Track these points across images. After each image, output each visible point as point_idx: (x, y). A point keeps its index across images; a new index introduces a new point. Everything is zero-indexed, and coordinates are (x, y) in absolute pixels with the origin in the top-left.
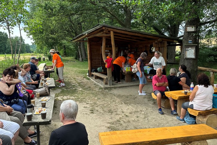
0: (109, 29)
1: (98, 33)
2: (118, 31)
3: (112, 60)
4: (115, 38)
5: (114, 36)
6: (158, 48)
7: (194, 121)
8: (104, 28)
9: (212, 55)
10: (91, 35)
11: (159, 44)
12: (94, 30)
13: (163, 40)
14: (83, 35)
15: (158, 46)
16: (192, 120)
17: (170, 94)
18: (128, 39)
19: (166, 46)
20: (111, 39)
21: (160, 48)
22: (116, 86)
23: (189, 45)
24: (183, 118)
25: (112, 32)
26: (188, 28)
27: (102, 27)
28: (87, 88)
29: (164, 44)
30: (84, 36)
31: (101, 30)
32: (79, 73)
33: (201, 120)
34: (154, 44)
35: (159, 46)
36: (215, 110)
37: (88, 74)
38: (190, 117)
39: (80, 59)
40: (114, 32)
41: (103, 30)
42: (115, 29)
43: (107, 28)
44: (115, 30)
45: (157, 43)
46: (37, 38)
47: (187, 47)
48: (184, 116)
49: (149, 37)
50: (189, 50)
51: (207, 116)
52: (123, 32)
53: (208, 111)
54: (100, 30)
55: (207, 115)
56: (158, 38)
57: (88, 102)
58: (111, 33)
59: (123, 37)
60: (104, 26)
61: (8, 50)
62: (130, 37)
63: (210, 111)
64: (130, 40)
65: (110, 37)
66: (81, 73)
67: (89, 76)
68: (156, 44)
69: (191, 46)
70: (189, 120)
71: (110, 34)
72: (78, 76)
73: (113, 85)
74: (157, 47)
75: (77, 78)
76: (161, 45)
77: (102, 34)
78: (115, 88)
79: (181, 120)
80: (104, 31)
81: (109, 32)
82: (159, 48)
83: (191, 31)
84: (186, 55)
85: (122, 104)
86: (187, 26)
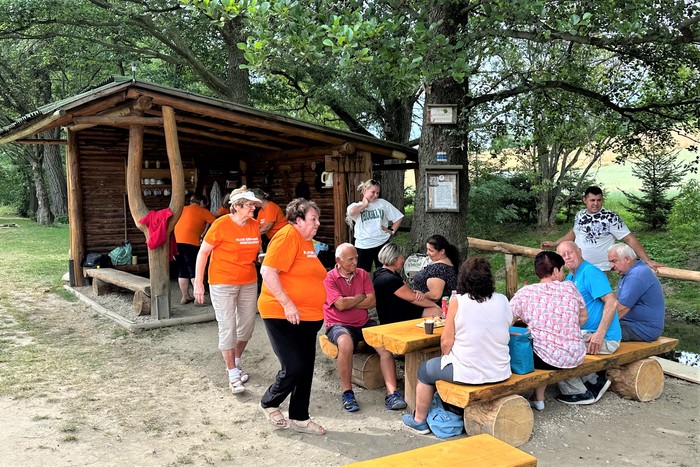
0: (157, 99)
1: (110, 110)
2: (193, 108)
3: (171, 217)
4: (180, 134)
5: (179, 124)
6: (342, 175)
7: (459, 424)
8: (133, 94)
9: (510, 202)
10: (80, 116)
11: (347, 162)
12: (91, 98)
13: (357, 150)
14: (41, 117)
15: (341, 169)
16: (452, 420)
17: (379, 337)
18: (236, 140)
19: (367, 170)
20: (163, 138)
21: (351, 176)
22: (185, 319)
23: (438, 167)
24: (423, 417)
25: (167, 112)
26: (433, 111)
27: (126, 90)
28: (58, 336)
29: (360, 162)
30: (46, 122)
31: (122, 100)
32: (29, 272)
33: (479, 421)
34: (327, 159)
35: (347, 170)
36: (520, 382)
37: (67, 276)
38: (443, 413)
39: (42, 213)
40: (178, 112)
41: (129, 102)
42: (182, 98)
43: (146, 94)
44: (182, 105)
45: (337, 158)
47: (434, 175)
48: (428, 412)
49: (312, 136)
50: (440, 184)
51: (497, 404)
52: (212, 113)
53: (498, 385)
54: (116, 100)
55: (497, 399)
56: (341, 140)
57: (54, 396)
58: (164, 114)
59: (217, 132)
60: (134, 86)
62: (243, 132)
63: (505, 384)
64: (244, 142)
65: (161, 129)
66: (40, 272)
67: (73, 285)
68: (336, 162)
69: (446, 172)
70: (443, 421)
71: (161, 117)
72: (23, 287)
73: (172, 315)
74: (339, 172)
75: (17, 294)
76: (352, 164)
77: (129, 115)
78: (182, 327)
79: (417, 427)
80: (137, 107)
81: (158, 108)
82: (346, 174)
83: (443, 121)
84: (429, 201)
85: (206, 389)
86: (430, 107)
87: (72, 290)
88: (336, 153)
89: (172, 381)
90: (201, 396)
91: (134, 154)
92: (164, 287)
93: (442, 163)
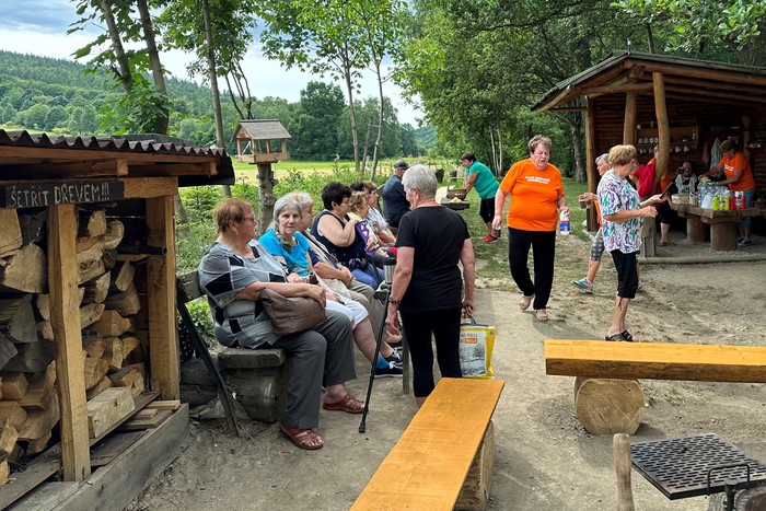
0: (648, 66)
1: (614, 79)
2: (680, 71)
8: (629, 65)
10: (587, 88)
12: (594, 73)
14: (558, 92)
22: (668, 259)
25: (657, 77)
31: (619, 71)
40: (665, 75)
41: (625, 72)
42: (670, 63)
43: (639, 64)
44: (670, 69)
52: (697, 73)
54: (614, 71)
58: (654, 79)
60: (629, 58)
61: (344, 145)
65: (652, 90)
71: (652, 82)
73: (656, 255)
77: (626, 83)
78: (664, 265)
80: (632, 75)
91: (629, 117)
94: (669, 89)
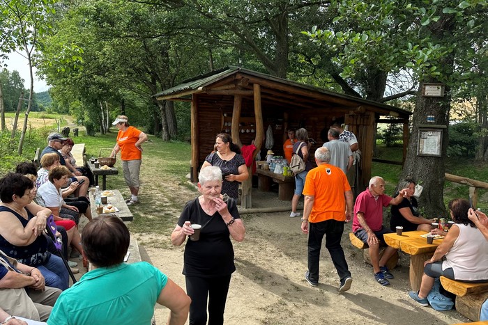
0: (252, 79)
1: (224, 85)
2: (271, 85)
4: (262, 99)
5: (262, 93)
6: (355, 127)
7: (452, 304)
8: (239, 77)
11: (359, 119)
12: (218, 79)
13: (367, 110)
15: (355, 123)
16: (446, 302)
17: (397, 242)
19: (371, 123)
20: (253, 101)
21: (360, 128)
22: (260, 209)
23: (428, 126)
24: (425, 295)
25: (257, 88)
26: (427, 88)
27: (235, 74)
29: (367, 119)
31: (231, 80)
33: (468, 304)
34: (346, 116)
35: (358, 123)
37: (189, 176)
38: (440, 296)
39: (165, 134)
40: (262, 87)
41: (236, 81)
42: (265, 79)
43: (246, 77)
44: (264, 83)
45: (353, 116)
46: (63, 83)
47: (425, 131)
48: (429, 292)
49: (338, 101)
50: (428, 137)
51: (483, 296)
54: (229, 80)
55: (483, 293)
58: (255, 89)
60: (240, 72)
65: (252, 96)
67: (192, 182)
68: (351, 118)
69: (434, 129)
70: (440, 301)
71: (253, 90)
72: (167, 180)
73: (253, 207)
74: (353, 125)
75: (165, 185)
76: (362, 120)
77: (234, 89)
78: (259, 214)
79: (420, 301)
80: (240, 84)
81: (251, 84)
82: (358, 126)
83: (434, 95)
84: (419, 149)
85: (281, 256)
86: (425, 85)
87: (192, 184)
88: (352, 113)
89: (261, 249)
90: (279, 261)
91: (236, 112)
92: (249, 190)
93: (431, 123)
94: (264, 96)
